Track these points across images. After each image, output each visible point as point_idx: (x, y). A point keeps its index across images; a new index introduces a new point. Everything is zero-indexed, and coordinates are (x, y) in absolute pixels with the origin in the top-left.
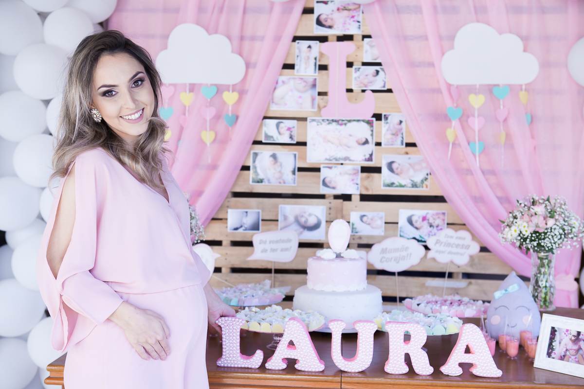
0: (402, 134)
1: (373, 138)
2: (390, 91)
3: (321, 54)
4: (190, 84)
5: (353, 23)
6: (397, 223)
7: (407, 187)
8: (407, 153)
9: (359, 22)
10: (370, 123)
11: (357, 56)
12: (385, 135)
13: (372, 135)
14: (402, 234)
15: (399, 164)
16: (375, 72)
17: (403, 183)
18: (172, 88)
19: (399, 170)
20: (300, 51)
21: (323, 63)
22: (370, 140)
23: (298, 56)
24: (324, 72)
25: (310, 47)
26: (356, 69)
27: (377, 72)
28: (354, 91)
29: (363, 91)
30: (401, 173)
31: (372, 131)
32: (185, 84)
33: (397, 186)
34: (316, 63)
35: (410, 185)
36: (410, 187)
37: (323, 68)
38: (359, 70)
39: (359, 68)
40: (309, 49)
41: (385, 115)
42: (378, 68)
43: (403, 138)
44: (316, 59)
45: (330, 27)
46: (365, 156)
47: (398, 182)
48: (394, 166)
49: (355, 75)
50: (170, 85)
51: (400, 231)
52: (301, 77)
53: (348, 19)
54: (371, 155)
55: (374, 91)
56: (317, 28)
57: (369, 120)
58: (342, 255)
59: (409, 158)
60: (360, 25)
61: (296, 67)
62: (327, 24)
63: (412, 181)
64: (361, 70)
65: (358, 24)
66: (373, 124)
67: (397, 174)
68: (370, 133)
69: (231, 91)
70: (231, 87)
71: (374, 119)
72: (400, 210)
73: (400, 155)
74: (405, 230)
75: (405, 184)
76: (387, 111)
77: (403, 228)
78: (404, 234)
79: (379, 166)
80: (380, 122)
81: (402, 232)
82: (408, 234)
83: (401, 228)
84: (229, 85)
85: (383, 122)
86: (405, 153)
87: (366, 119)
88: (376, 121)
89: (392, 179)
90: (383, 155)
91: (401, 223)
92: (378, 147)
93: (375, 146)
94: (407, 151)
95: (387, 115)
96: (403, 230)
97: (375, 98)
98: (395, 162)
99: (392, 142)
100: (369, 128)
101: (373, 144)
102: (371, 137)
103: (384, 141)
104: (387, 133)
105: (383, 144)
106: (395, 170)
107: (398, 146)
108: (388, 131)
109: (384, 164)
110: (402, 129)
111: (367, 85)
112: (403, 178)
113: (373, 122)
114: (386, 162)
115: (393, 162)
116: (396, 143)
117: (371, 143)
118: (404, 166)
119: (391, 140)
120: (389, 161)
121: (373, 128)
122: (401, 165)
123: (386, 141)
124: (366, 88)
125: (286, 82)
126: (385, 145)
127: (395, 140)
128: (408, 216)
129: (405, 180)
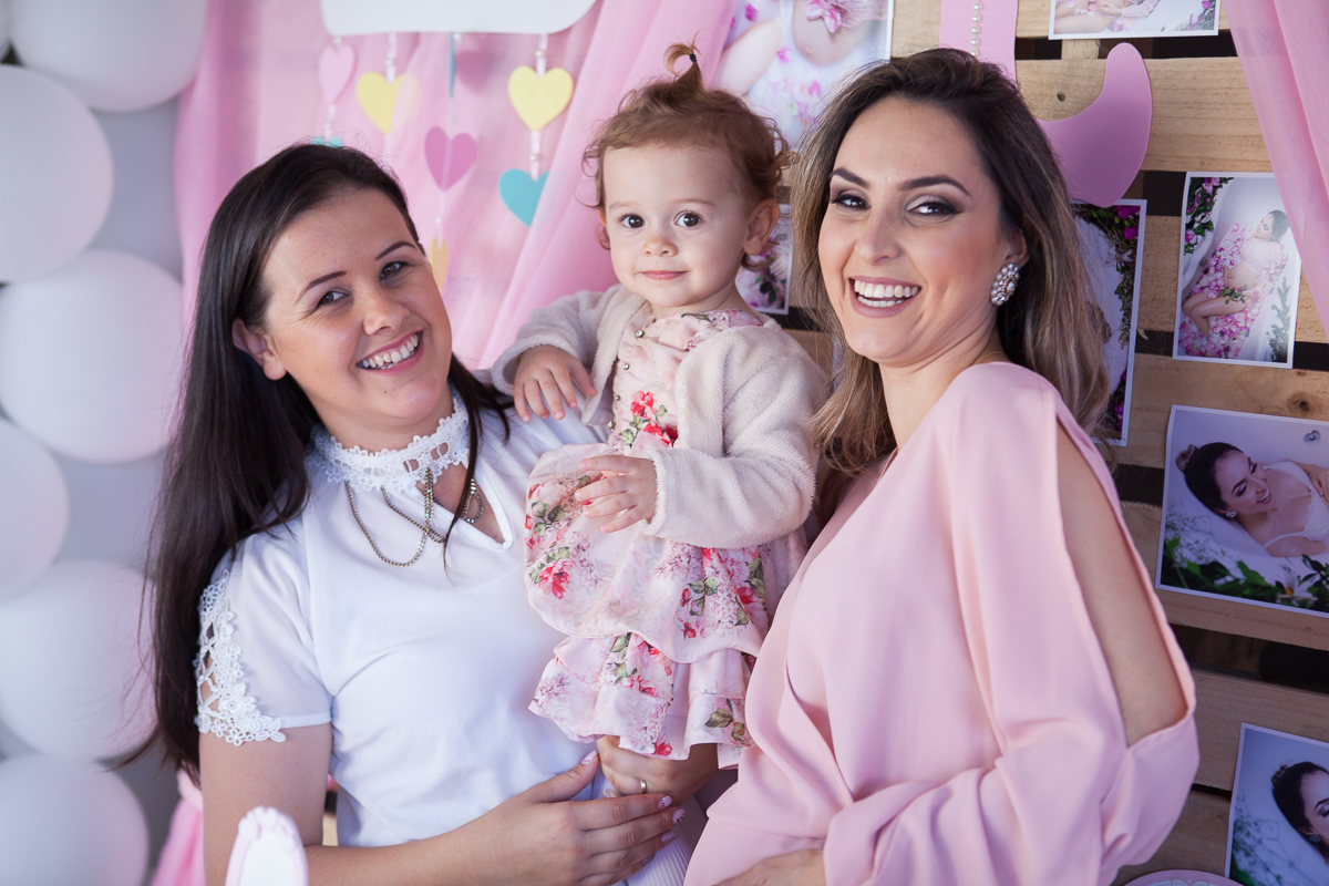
0: (1283, 294)
1: (1128, 312)
2: (1222, 45)
4: (401, 36)
6: (1226, 795)
7: (1288, 602)
8: (1303, 406)
10: (1117, 224)
12: (1188, 295)
13: (1125, 291)
14: (1243, 864)
15: (1254, 467)
17: (1270, 571)
18: (347, 54)
19: (1250, 495)
22: (1113, 317)
28: (1066, 50)
29: (1106, 46)
30: (1263, 516)
32: (386, 36)
33: (1233, 589)
35: (1302, 591)
36: (1303, 604)
41: (1197, 182)
43: (1285, 314)
47: (1241, 565)
48: (1230, 472)
50: (345, 39)
51: (1236, 846)
57: (1115, 210)
59: (1313, 437)
63: (1316, 566)
66: (1135, 228)
67: (1238, 520)
68: (1117, 278)
69: (541, 65)
70: (544, 45)
71: (1143, 204)
72: (1245, 726)
73: (1261, 412)
74: (1260, 842)
75: (1279, 584)
76: (1213, 159)
77: (1252, 830)
78: (1252, 864)
79: (1148, 461)
80: (1170, 220)
81: (1247, 855)
82: (1277, 872)
83: (1238, 828)
84: (537, 37)
85: (1185, 218)
86: (1289, 407)
87: (1104, 202)
88: (1149, 213)
89: (1213, 545)
90: (1175, 408)
91: (1242, 799)
92: (1150, 359)
93: (1136, 351)
94: (1301, 394)
95: (1209, 180)
96: (1249, 841)
97: (1156, 84)
98: (1234, 448)
99: (1222, 334)
100: (1113, 251)
101: (1128, 339)
102: (1120, 304)
103: (1183, 326)
104: (1204, 282)
105: (1180, 342)
106: (1227, 497)
107: (1252, 358)
108: (1206, 272)
109: (1176, 455)
110: (1283, 266)
111: (1119, 15)
112: (1267, 549)
113: (1137, 218)
114: (1184, 448)
115: (1219, 450)
116: (1242, 341)
117: (1117, 334)
118: (1279, 475)
119: (1221, 322)
120: (1200, 442)
121: (1133, 256)
122: (1259, 472)
123: (1194, 329)
124: (1111, 27)
125: (761, 15)
126: (1188, 352)
127: (1242, 324)
128: (1282, 768)
129: (1283, 561)
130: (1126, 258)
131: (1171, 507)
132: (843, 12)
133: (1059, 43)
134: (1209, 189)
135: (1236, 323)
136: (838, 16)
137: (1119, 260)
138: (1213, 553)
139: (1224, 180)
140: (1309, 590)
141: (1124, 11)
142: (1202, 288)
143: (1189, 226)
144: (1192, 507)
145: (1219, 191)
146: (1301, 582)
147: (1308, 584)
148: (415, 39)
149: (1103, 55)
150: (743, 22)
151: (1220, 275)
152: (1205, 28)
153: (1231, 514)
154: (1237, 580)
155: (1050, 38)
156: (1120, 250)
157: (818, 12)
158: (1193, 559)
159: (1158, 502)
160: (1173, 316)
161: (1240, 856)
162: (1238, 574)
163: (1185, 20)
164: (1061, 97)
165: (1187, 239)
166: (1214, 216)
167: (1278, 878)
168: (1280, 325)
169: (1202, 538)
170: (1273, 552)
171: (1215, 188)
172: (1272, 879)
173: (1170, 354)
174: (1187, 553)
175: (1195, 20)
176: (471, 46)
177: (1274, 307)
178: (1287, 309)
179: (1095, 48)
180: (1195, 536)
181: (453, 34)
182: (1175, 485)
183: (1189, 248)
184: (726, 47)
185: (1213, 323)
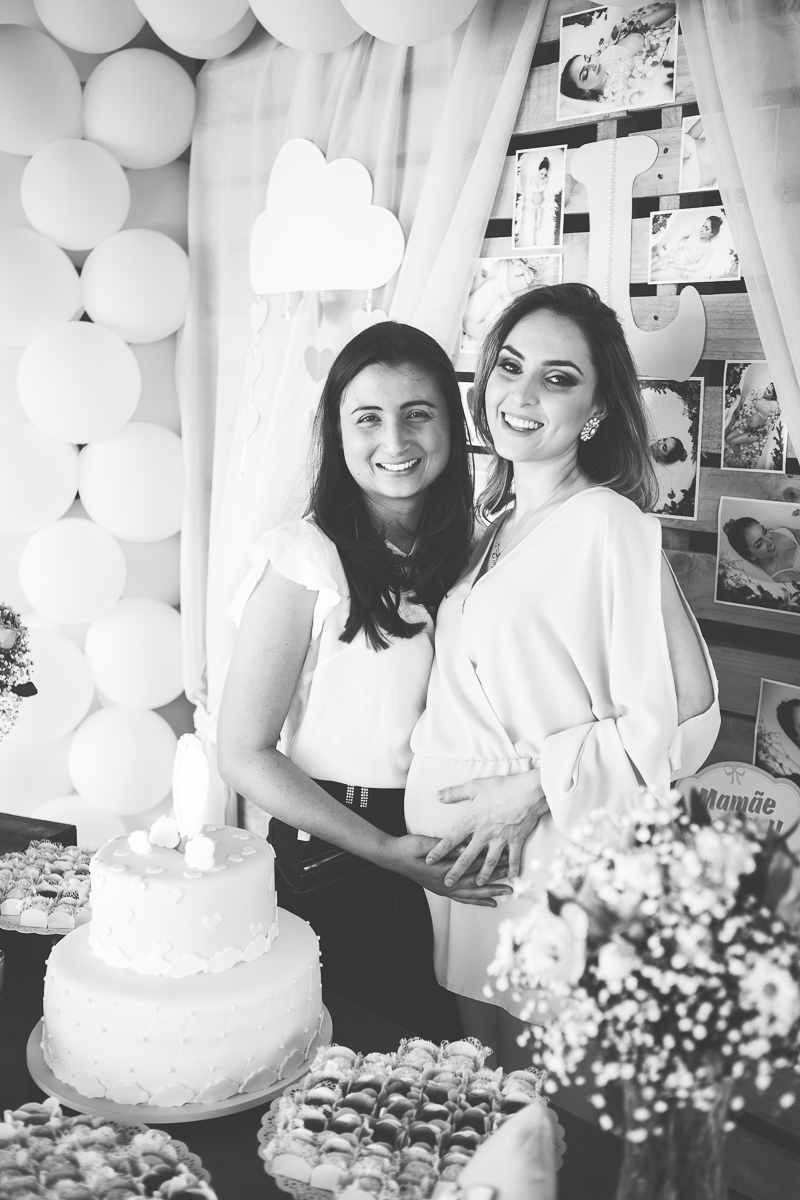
0: (780, 431)
1: (695, 442)
2: (738, 287)
3: (573, 183)
4: (293, 293)
5: (652, 71)
6: (754, 718)
7: (785, 608)
8: (792, 495)
9: (668, 64)
10: (689, 392)
11: (660, 176)
12: (728, 432)
13: (693, 431)
14: (763, 757)
15: (765, 531)
16: (709, 224)
17: (775, 590)
18: (264, 305)
19: (764, 547)
20: (523, 181)
21: (575, 209)
22: (688, 446)
23: (518, 195)
24: (577, 237)
25: (545, 164)
26: (655, 220)
27: (716, 223)
28: (659, 290)
29: (680, 287)
30: (771, 560)
31: (694, 418)
32: (284, 295)
33: (756, 601)
34: (558, 213)
35: (792, 602)
36: (794, 609)
37: (577, 224)
38: (664, 224)
39: (668, 216)
40: (544, 170)
41: (731, 366)
42: (714, 211)
43: (779, 443)
44: (558, 199)
45: (595, 95)
46: (672, 495)
47: (760, 588)
48: (753, 534)
49: (654, 240)
50: (263, 296)
52: (523, 257)
53: (638, 60)
54: (689, 494)
55: (704, 288)
56: (562, 104)
57: (687, 384)
58: (188, 847)
59: (797, 513)
60: (671, 76)
61: (515, 229)
62: (586, 86)
64: (669, 221)
65: (669, 70)
68: (689, 423)
69: (369, 307)
70: (370, 296)
71: (702, 379)
72: (763, 679)
73: (769, 499)
74: (771, 745)
75: (780, 598)
76: (739, 353)
77: (767, 738)
78: (767, 757)
79: (708, 529)
80: (717, 389)
81: (764, 752)
82: (780, 761)
83: (760, 736)
84: (366, 291)
85: (725, 388)
86: (784, 495)
87: (681, 380)
88: (705, 385)
89: (744, 577)
90: (722, 498)
91: (761, 721)
92: (708, 470)
93: (701, 466)
94: (790, 489)
95: (738, 365)
96: (765, 745)
97: (707, 310)
98: (755, 521)
99: (747, 454)
100: (686, 407)
101: (696, 459)
102: (691, 438)
103: (726, 450)
104: (736, 424)
105: (724, 459)
106: (752, 549)
107: (764, 468)
108: (737, 418)
109: (723, 525)
110: (779, 415)
111: (686, 270)
112: (774, 578)
113: (699, 387)
114: (728, 521)
115: (748, 522)
116: (759, 459)
117: (690, 455)
118: (779, 535)
119: (746, 448)
120: (736, 518)
121: (698, 410)
122: (768, 534)
123: (732, 452)
124: (682, 277)
125: (489, 275)
126: (729, 466)
127: (757, 449)
128: (783, 703)
129: (782, 585)
130: (693, 411)
131: (721, 555)
132: (535, 272)
133: (654, 287)
134: (738, 370)
135: (754, 448)
136: (532, 273)
137: (690, 412)
138: (744, 580)
139: (746, 365)
140: (796, 601)
141: (689, 267)
142: (736, 428)
143: (727, 392)
144: (732, 555)
145: (743, 371)
146: (792, 597)
147: (795, 598)
148: (301, 294)
149: (678, 293)
150: (480, 279)
151: (745, 420)
152: (733, 276)
153: (754, 559)
154: (757, 596)
155: (650, 283)
156: (690, 408)
157: (521, 272)
158: (734, 585)
159: (714, 553)
160: (720, 445)
161: (761, 753)
162: (758, 593)
163: (722, 272)
164: (656, 318)
165: (727, 400)
166: (741, 386)
167: (781, 765)
168: (778, 449)
169: (738, 573)
170: (777, 580)
171: (741, 370)
172: (778, 765)
173: (720, 467)
174: (730, 582)
175: (727, 272)
176: (330, 298)
177: (775, 438)
178: (781, 439)
179: (675, 289)
180: (735, 572)
181: (319, 292)
182: (723, 542)
183: (728, 405)
184: (471, 294)
185: (742, 448)
